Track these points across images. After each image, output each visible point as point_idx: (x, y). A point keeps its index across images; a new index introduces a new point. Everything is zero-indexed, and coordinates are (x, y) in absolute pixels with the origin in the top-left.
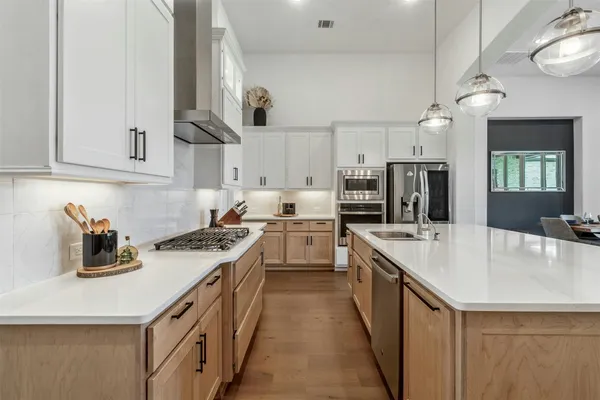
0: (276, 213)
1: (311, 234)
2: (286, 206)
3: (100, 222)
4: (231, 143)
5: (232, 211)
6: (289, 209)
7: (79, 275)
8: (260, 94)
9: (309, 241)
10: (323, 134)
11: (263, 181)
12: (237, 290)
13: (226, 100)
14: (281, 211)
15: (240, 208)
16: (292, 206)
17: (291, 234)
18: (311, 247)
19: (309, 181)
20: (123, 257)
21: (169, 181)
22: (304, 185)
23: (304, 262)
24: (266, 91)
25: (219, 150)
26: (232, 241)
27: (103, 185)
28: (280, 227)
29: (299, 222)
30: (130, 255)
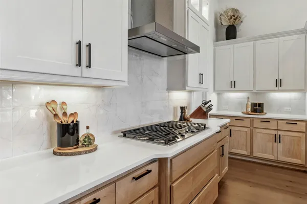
0: (245, 111)
1: (280, 133)
2: (254, 105)
3: (71, 114)
4: (191, 52)
5: (200, 109)
6: (258, 108)
7: (55, 153)
8: (231, 14)
9: (277, 139)
10: (297, 36)
11: (233, 84)
12: (174, 185)
13: (190, 19)
14: (249, 109)
15: (207, 106)
16: (261, 105)
17: (258, 130)
18: (279, 144)
19: (279, 83)
20: (85, 141)
21: (126, 84)
22: (273, 87)
23: (272, 158)
24: (236, 11)
25: (184, 59)
26: (183, 136)
27: (85, 88)
28: (247, 123)
29: (267, 121)
30: (89, 140)
